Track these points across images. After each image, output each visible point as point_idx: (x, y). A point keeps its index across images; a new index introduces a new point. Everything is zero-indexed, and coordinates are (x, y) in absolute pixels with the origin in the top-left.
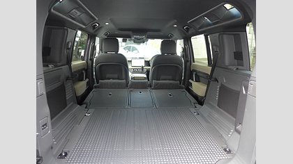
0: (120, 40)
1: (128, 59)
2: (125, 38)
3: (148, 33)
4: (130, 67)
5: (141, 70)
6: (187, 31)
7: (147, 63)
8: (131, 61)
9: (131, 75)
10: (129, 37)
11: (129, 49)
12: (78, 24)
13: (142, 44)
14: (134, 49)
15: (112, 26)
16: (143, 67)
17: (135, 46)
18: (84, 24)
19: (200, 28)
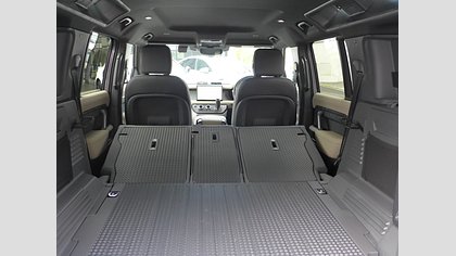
1: (190, 86)
2: (184, 44)
3: (229, 34)
4: (193, 101)
5: (215, 108)
6: (305, 32)
7: (228, 93)
8: (195, 90)
9: (195, 117)
10: (192, 42)
11: (191, 64)
14: (202, 65)
16: (218, 102)
18: (104, 20)
19: (328, 26)
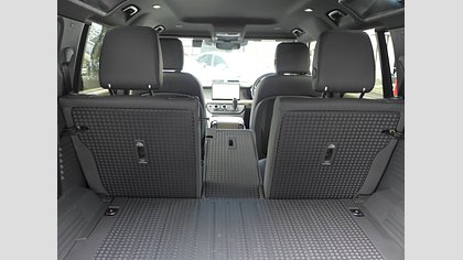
0: (187, 42)
12: (87, 6)
13: (234, 51)
15: (170, 13)
17: (222, 53)
